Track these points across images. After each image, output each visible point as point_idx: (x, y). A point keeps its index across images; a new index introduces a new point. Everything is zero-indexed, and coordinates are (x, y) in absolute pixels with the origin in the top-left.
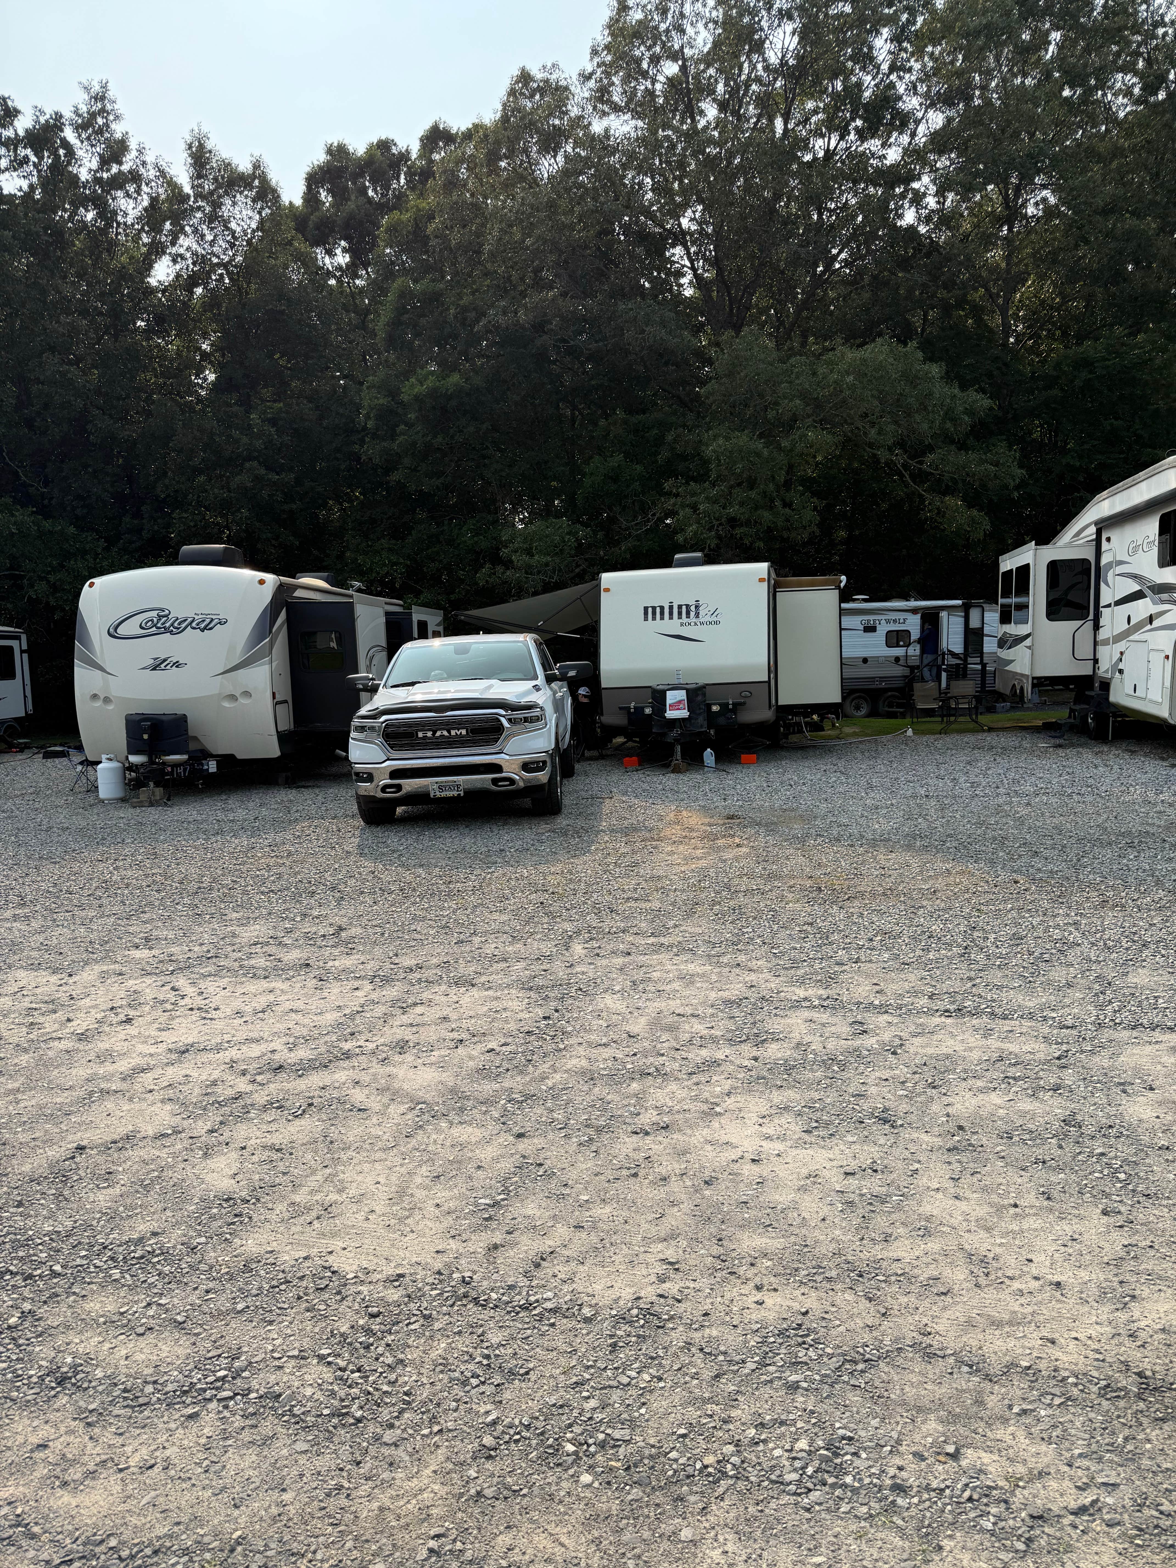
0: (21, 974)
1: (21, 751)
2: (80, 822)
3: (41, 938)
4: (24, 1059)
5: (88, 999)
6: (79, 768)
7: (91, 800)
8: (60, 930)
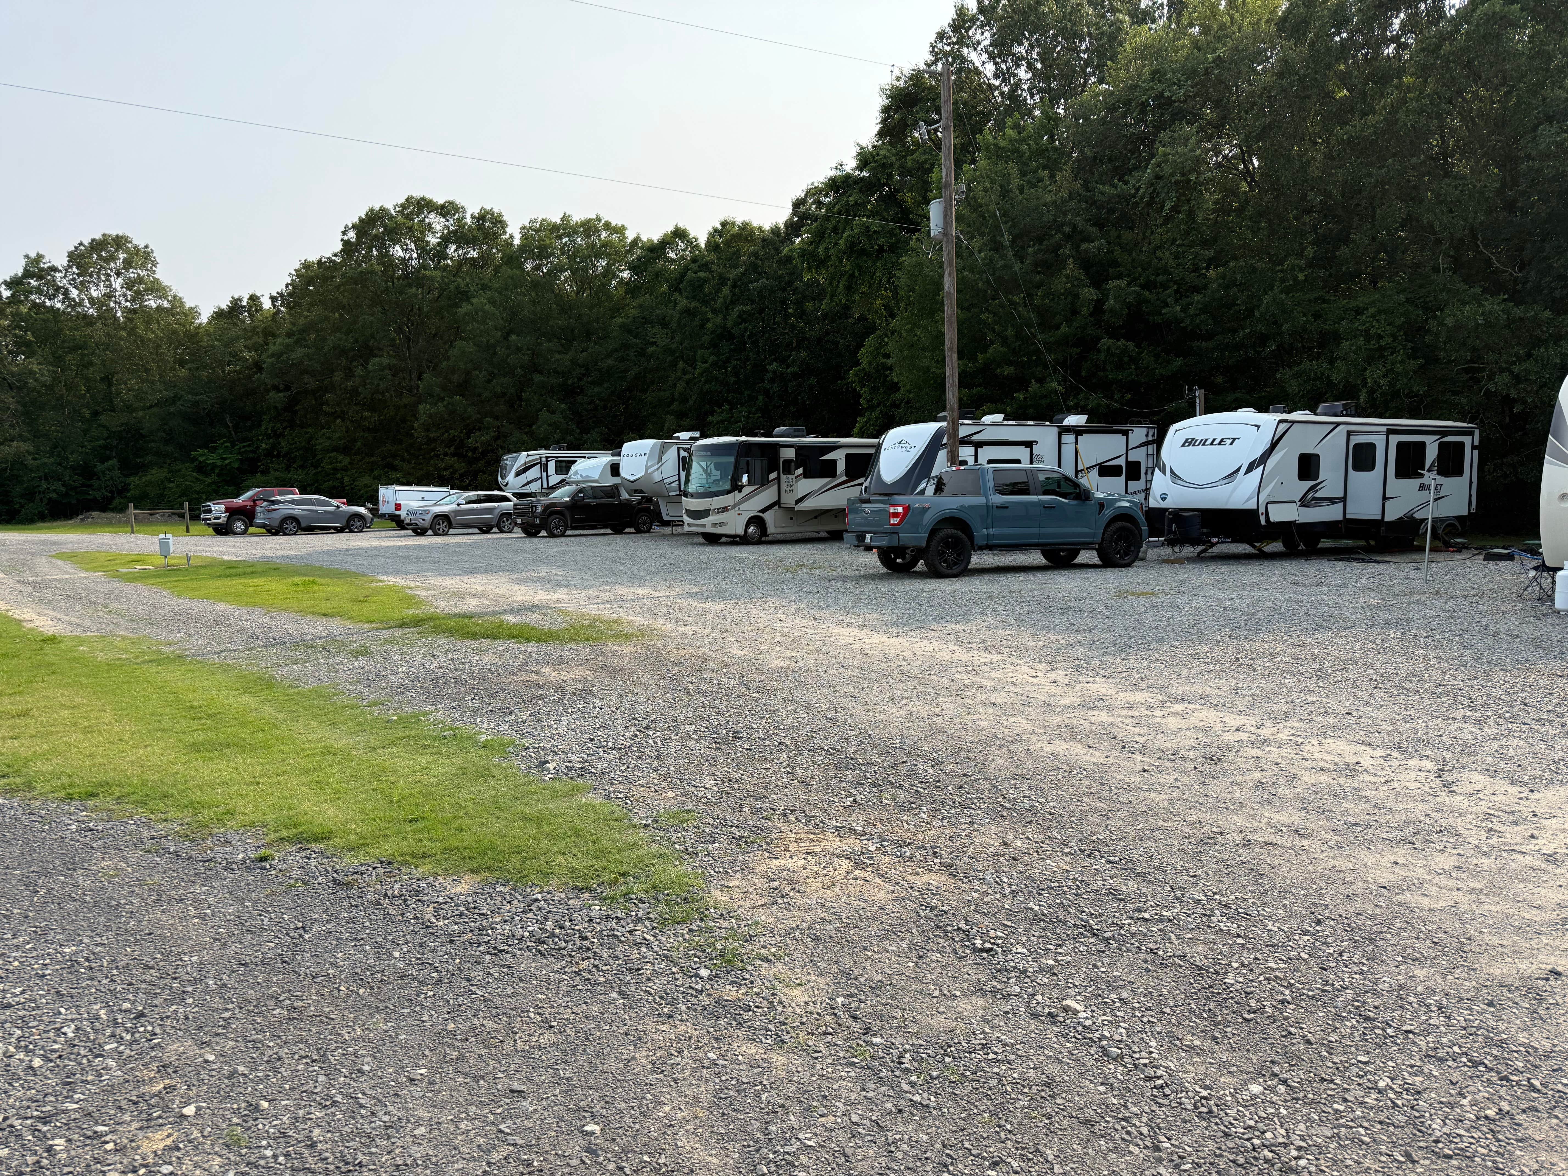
0: (1475, 776)
1: (1459, 551)
2: (1530, 631)
3: (1496, 745)
4: (1486, 863)
5: (1554, 821)
6: (1533, 573)
7: (1544, 609)
8: (1516, 741)
